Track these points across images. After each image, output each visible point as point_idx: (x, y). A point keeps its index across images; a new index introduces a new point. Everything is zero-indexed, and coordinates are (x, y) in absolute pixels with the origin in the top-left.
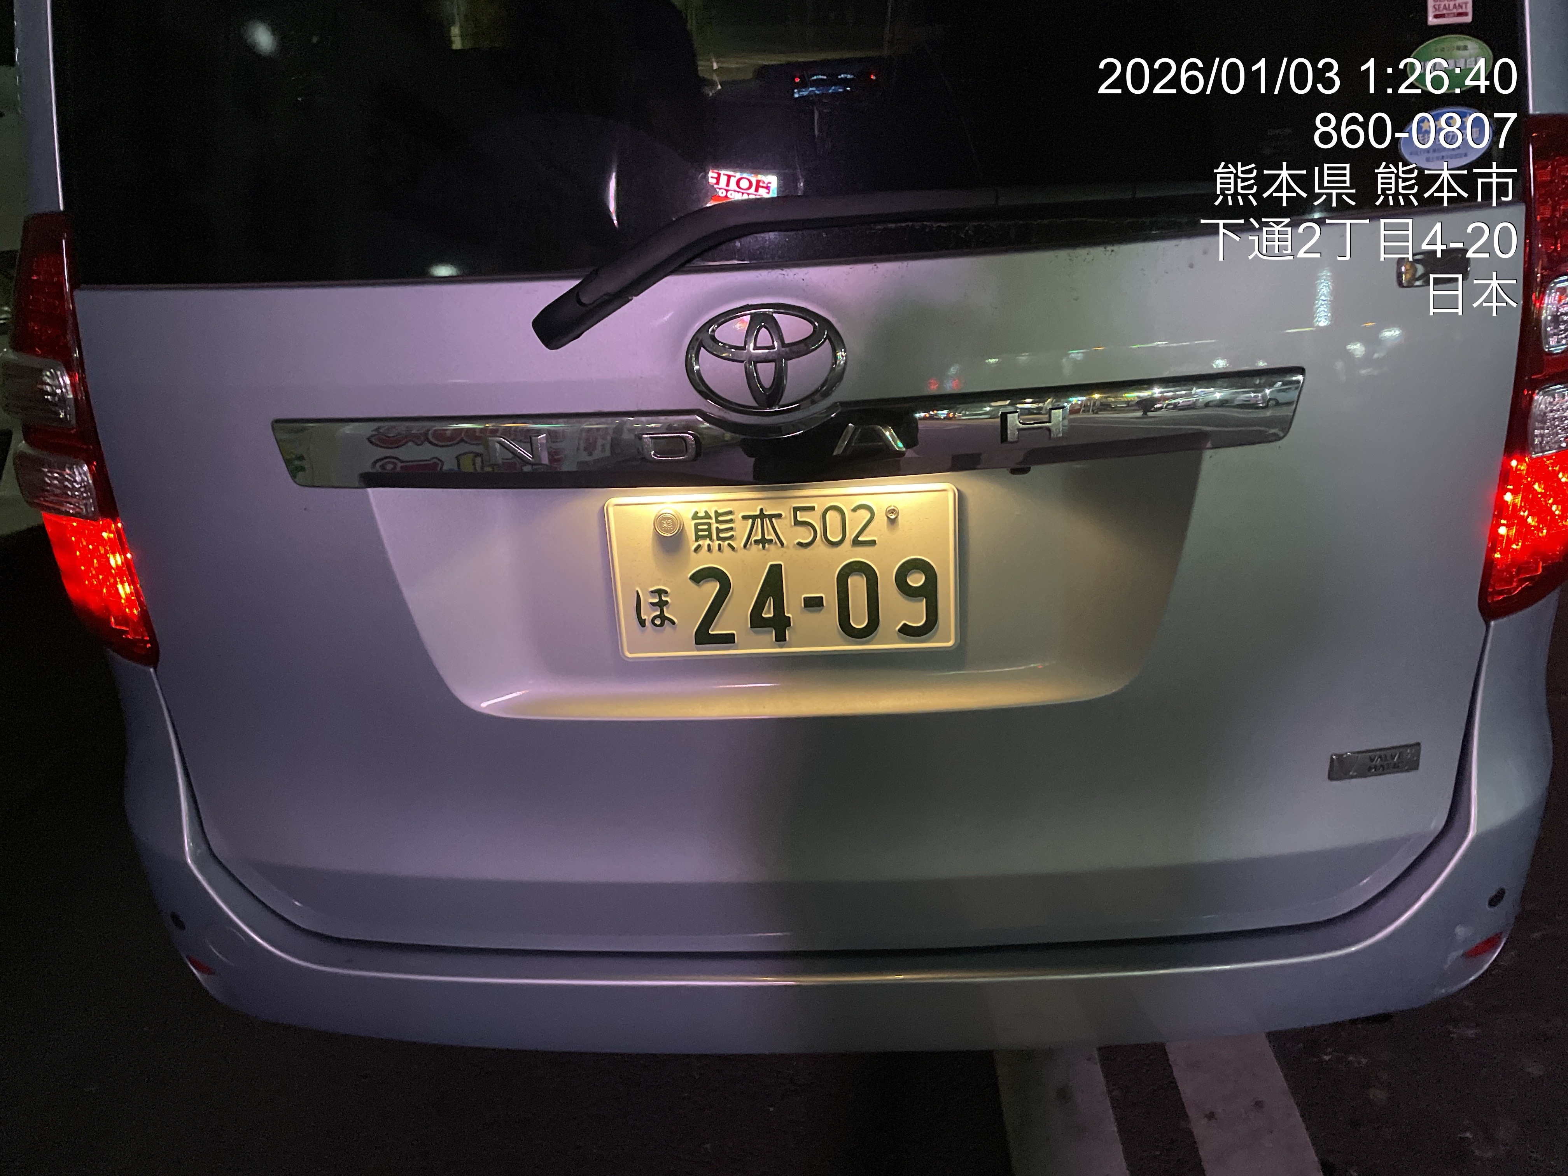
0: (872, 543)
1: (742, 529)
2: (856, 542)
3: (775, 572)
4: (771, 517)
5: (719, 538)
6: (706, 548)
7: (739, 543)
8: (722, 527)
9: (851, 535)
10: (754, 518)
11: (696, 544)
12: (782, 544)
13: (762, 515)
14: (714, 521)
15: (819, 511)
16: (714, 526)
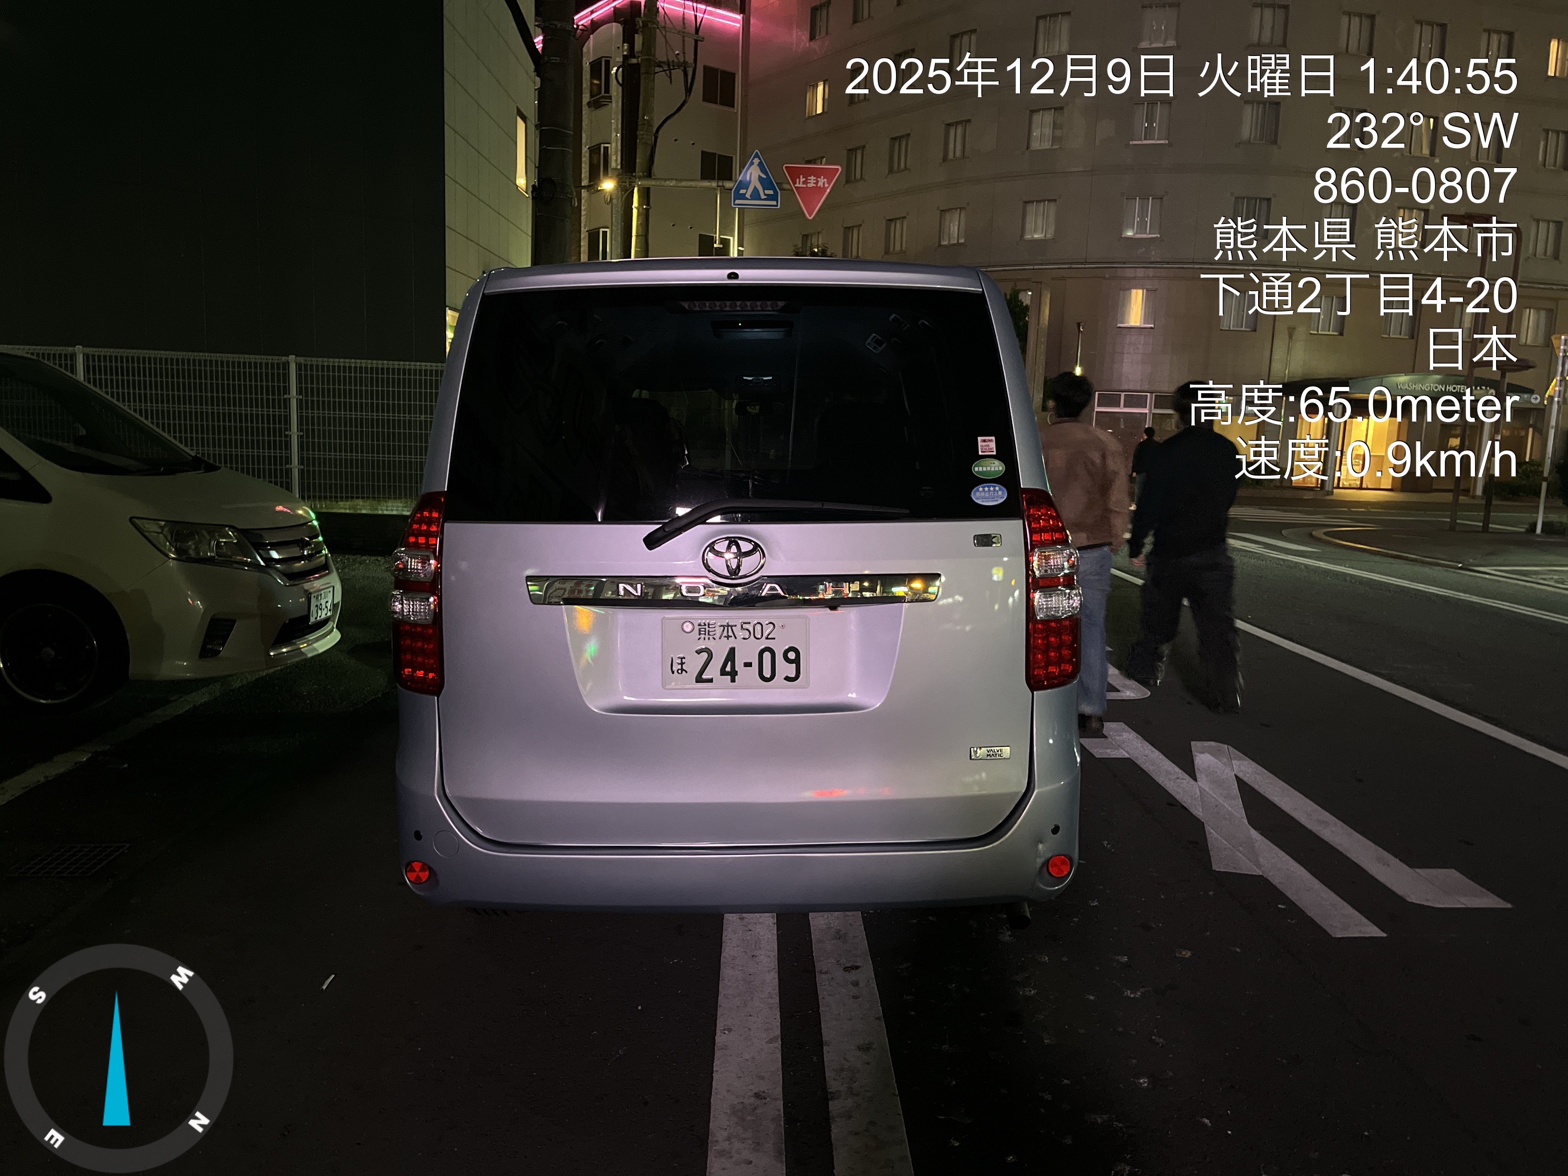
0: (774, 639)
1: (719, 630)
2: (767, 638)
3: (732, 651)
4: (732, 626)
5: (709, 634)
6: (702, 638)
7: (717, 636)
8: (711, 630)
9: (765, 635)
10: (723, 626)
11: (699, 637)
12: (736, 638)
13: (728, 626)
14: (707, 627)
15: (752, 624)
16: (707, 629)
